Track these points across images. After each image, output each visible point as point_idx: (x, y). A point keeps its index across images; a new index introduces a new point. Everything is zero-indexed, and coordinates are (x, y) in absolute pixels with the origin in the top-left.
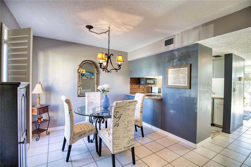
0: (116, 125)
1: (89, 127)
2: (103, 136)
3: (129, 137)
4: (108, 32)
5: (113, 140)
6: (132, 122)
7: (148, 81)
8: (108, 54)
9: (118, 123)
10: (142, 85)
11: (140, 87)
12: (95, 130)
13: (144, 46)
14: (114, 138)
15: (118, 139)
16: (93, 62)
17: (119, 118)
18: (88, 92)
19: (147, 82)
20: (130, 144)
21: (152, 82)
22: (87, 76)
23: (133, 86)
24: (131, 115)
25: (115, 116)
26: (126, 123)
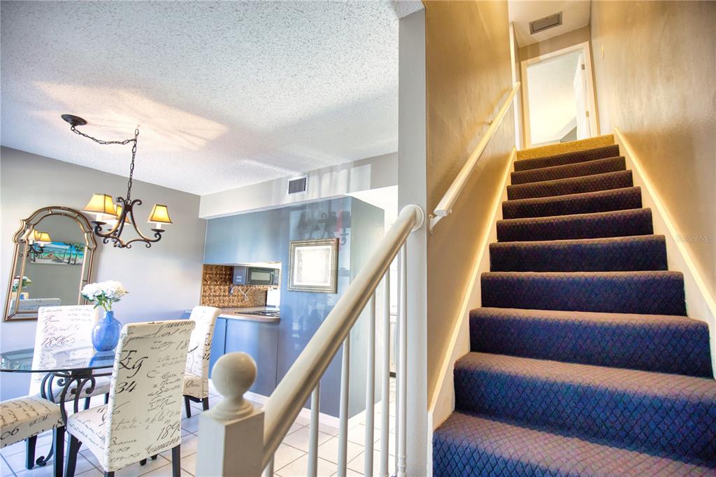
0: (126, 388)
1: (34, 410)
2: (82, 428)
3: (164, 420)
4: (132, 143)
5: (112, 430)
6: (176, 378)
7: (255, 276)
8: (125, 198)
9: (133, 382)
10: (238, 285)
11: (232, 292)
12: (59, 417)
13: (243, 185)
14: (117, 426)
15: (131, 427)
16: (80, 214)
17: (136, 369)
18: (48, 305)
19: (253, 278)
20: (168, 439)
21: (266, 277)
22: (57, 255)
23: (210, 289)
24: (175, 360)
25: (125, 363)
26: (158, 380)
